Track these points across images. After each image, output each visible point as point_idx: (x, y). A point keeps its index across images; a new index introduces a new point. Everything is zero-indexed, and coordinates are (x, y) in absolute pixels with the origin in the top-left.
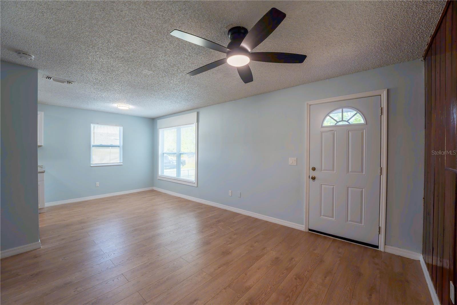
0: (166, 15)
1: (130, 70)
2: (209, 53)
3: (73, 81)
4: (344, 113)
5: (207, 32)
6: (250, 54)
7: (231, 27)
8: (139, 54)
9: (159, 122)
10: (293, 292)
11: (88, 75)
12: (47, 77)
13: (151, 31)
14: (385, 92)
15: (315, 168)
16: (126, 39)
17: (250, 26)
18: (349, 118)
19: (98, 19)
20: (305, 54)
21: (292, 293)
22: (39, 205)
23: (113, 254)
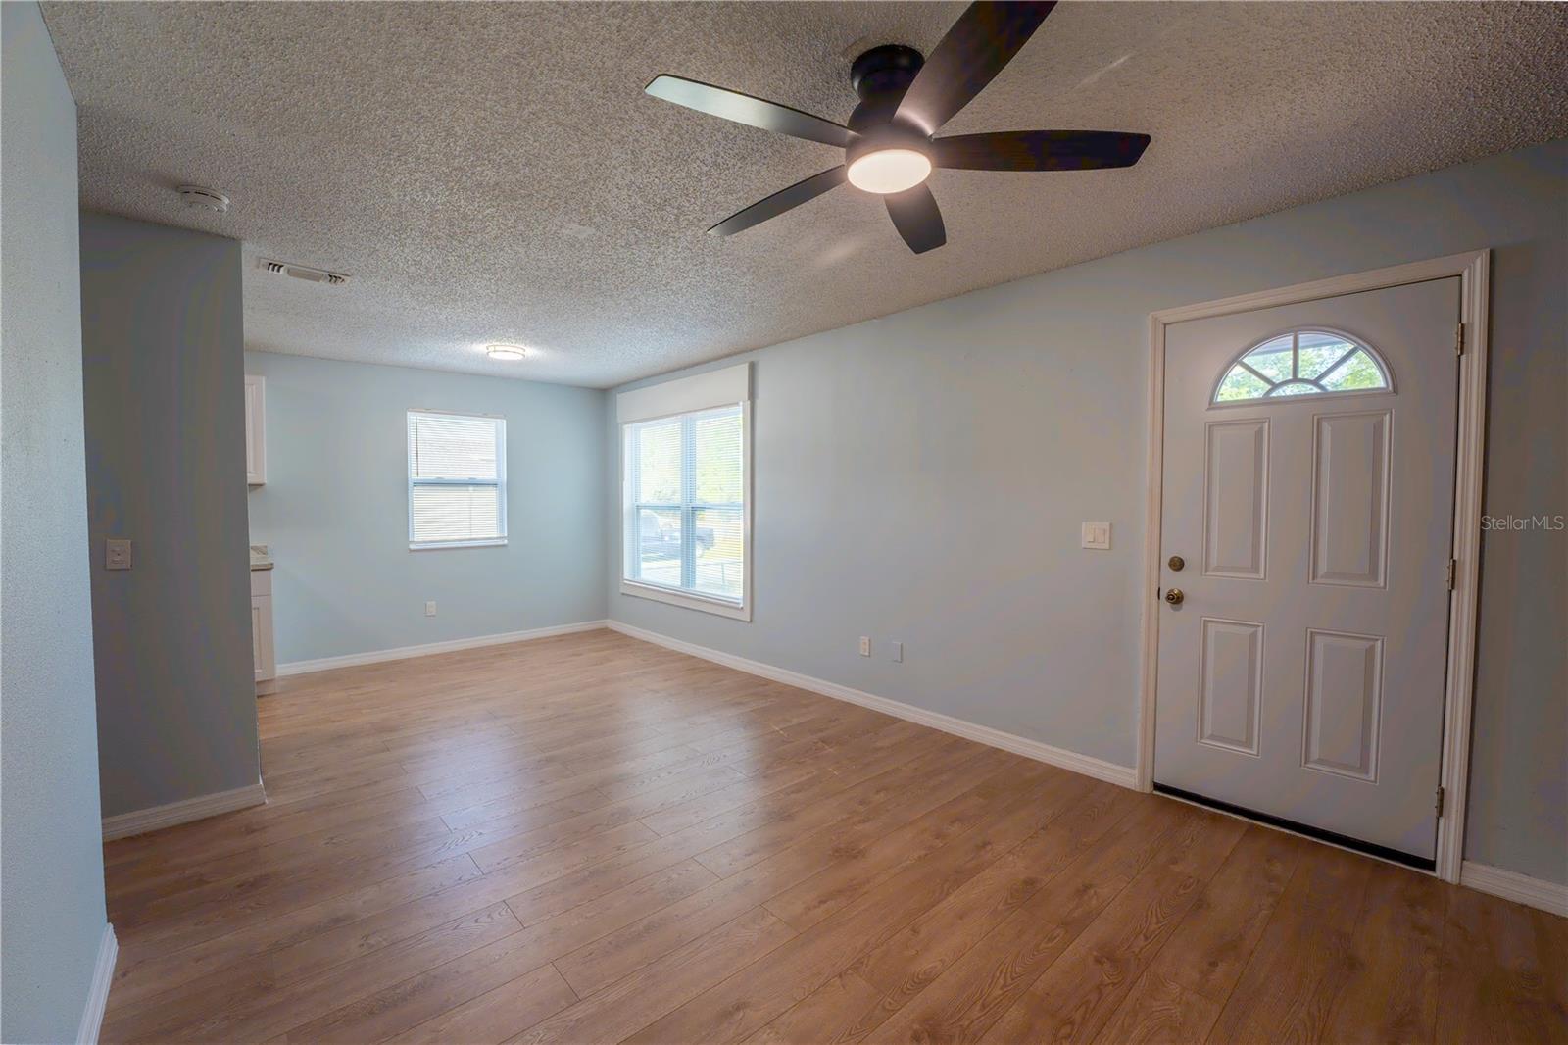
0: (630, 26)
1: (521, 227)
2: (784, 151)
3: (349, 273)
4: (1301, 352)
5: (775, 76)
6: (931, 144)
7: (863, 48)
8: (549, 170)
9: (624, 401)
10: (1087, 1008)
11: (391, 250)
12: (270, 264)
13: (585, 85)
14: (1478, 261)
15: (1181, 560)
16: (505, 122)
17: (928, 40)
18: (1323, 369)
19: (412, 61)
20: (1145, 133)
21: (1083, 1009)
22: (256, 671)
23: (476, 835)
